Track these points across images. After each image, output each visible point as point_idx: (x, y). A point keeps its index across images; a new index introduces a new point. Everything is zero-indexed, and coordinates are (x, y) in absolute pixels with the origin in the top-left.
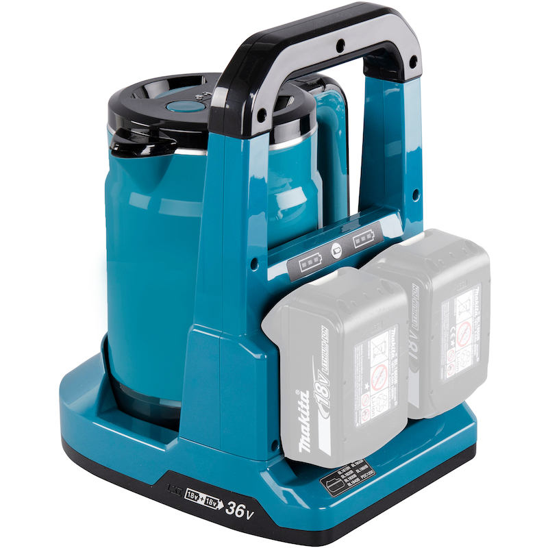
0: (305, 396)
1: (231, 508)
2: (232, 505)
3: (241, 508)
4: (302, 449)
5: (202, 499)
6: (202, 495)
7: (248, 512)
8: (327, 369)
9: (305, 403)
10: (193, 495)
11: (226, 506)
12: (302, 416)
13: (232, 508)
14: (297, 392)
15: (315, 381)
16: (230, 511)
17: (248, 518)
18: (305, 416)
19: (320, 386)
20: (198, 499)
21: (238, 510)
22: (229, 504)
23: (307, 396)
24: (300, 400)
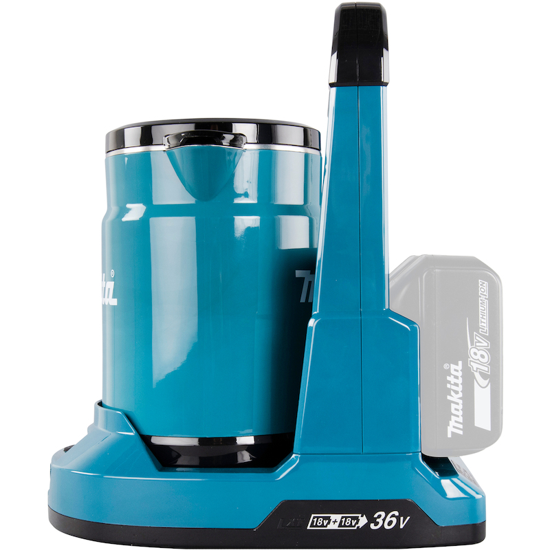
0: (456, 369)
1: (378, 520)
2: (379, 516)
3: (393, 516)
4: (452, 432)
5: (335, 521)
6: (333, 517)
7: (402, 518)
8: (487, 329)
9: (456, 377)
10: (320, 520)
11: (372, 520)
12: (452, 393)
13: (380, 521)
14: (446, 366)
15: (470, 347)
16: (377, 524)
17: (402, 526)
18: (456, 392)
19: (476, 351)
20: (329, 523)
21: (388, 519)
22: (376, 516)
23: (460, 367)
24: (450, 374)
